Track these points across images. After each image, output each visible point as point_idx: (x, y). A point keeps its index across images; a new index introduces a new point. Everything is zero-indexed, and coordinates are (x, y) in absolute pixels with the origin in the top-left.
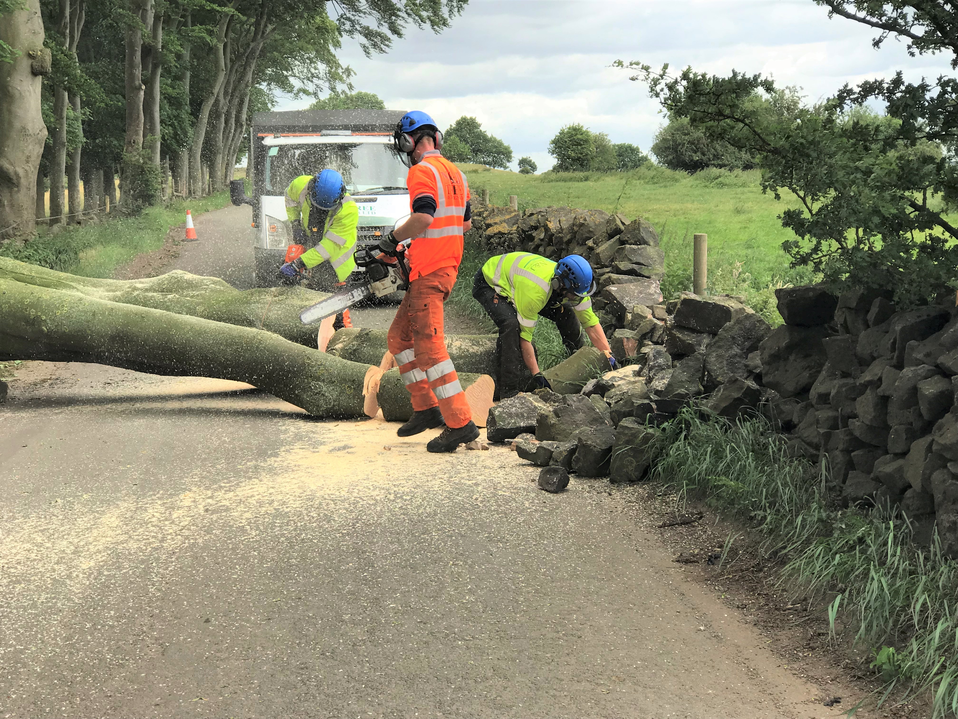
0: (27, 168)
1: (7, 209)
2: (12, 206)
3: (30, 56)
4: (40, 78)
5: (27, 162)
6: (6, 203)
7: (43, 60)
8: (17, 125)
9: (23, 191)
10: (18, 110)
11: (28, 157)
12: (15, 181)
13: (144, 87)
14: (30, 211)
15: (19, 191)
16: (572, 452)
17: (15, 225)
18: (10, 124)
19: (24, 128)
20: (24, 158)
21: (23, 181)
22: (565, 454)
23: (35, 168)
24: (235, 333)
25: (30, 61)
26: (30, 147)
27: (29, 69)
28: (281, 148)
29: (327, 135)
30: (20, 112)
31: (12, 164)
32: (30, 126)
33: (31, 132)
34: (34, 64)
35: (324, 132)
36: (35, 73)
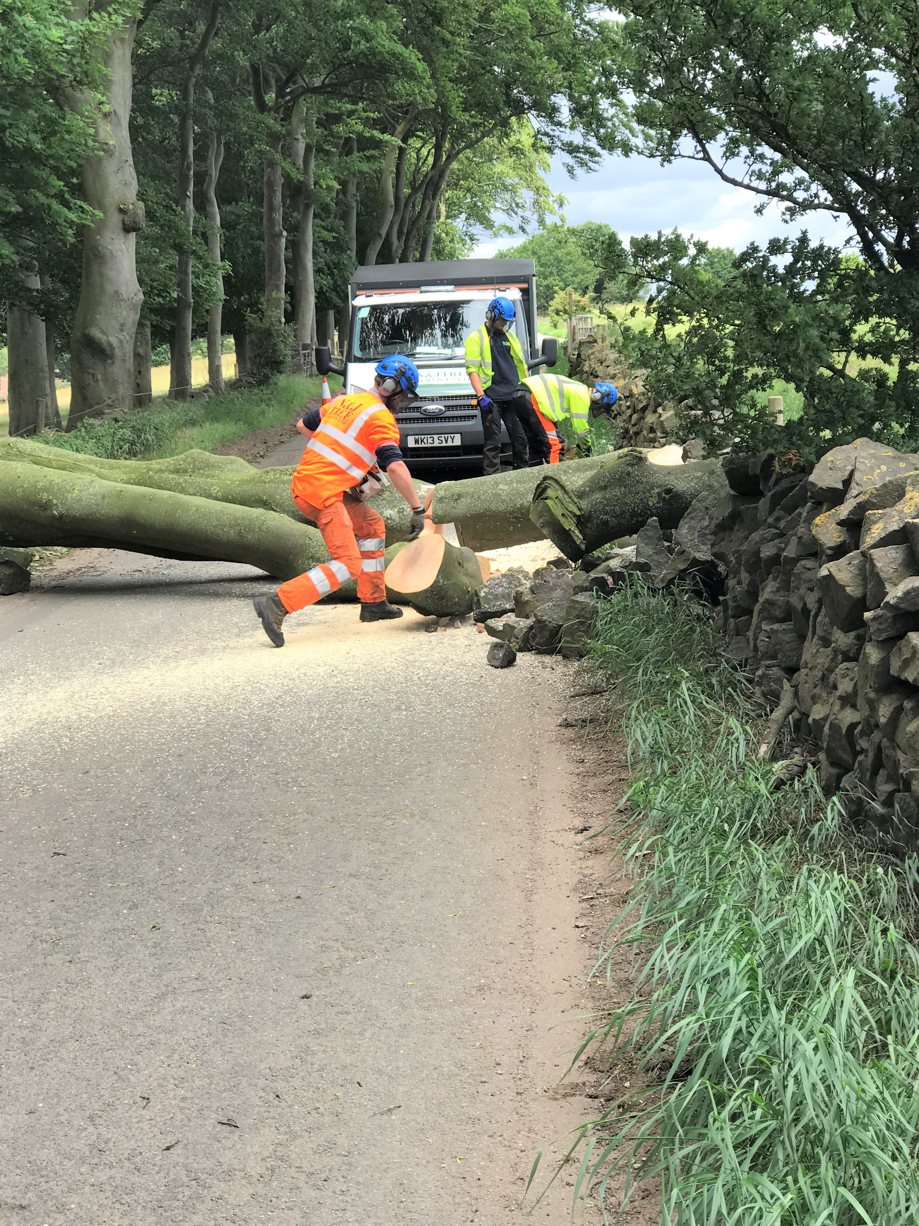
0: (121, 337)
1: (101, 384)
2: (106, 380)
3: (122, 211)
4: (133, 236)
5: (122, 330)
6: (99, 377)
7: (135, 214)
8: (110, 289)
9: (118, 363)
10: (109, 272)
11: (122, 325)
12: (108, 352)
13: (285, 233)
14: (126, 385)
15: (113, 363)
16: (531, 628)
17: (109, 402)
18: (102, 288)
19: (117, 292)
20: (118, 326)
21: (117, 352)
22: (525, 630)
23: (131, 337)
24: (239, 515)
25: (121, 217)
26: (125, 314)
27: (121, 225)
28: (374, 309)
29: (426, 292)
30: (112, 274)
31: (104, 333)
32: (123, 290)
33: (125, 297)
34: (126, 219)
35: (423, 288)
36: (127, 229)
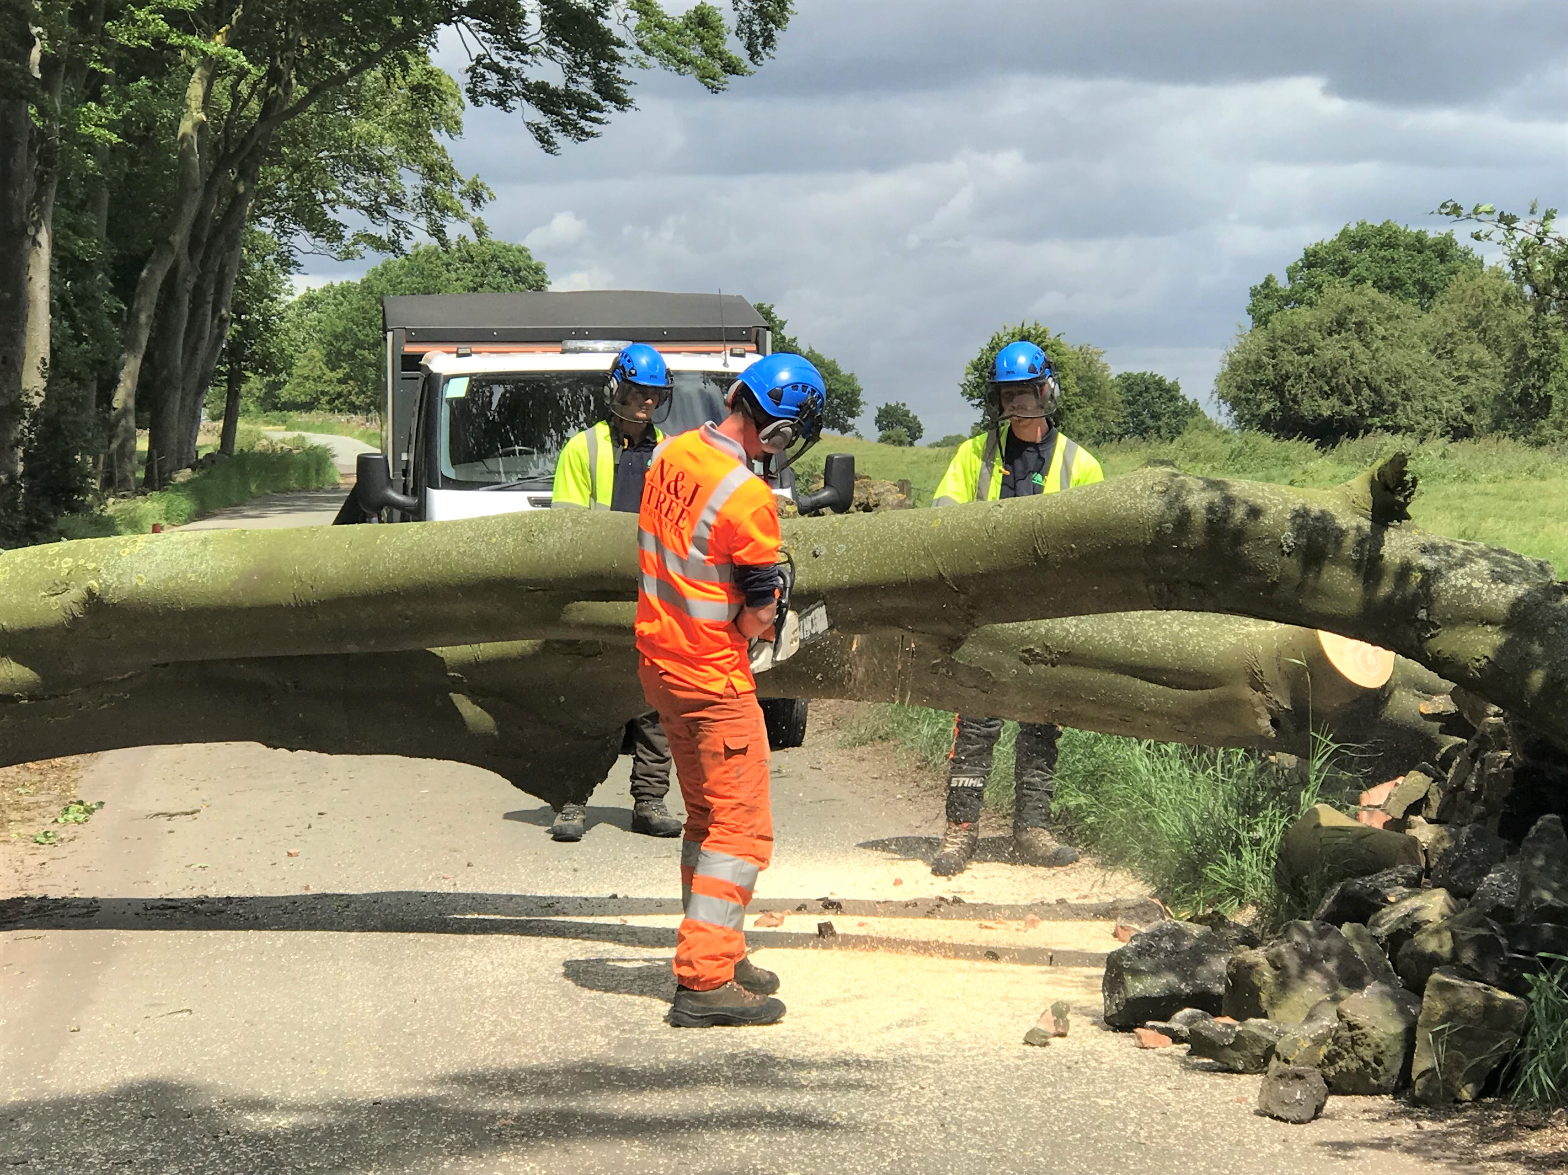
22: (1305, 1045)
28: (474, 380)
35: (570, 343)
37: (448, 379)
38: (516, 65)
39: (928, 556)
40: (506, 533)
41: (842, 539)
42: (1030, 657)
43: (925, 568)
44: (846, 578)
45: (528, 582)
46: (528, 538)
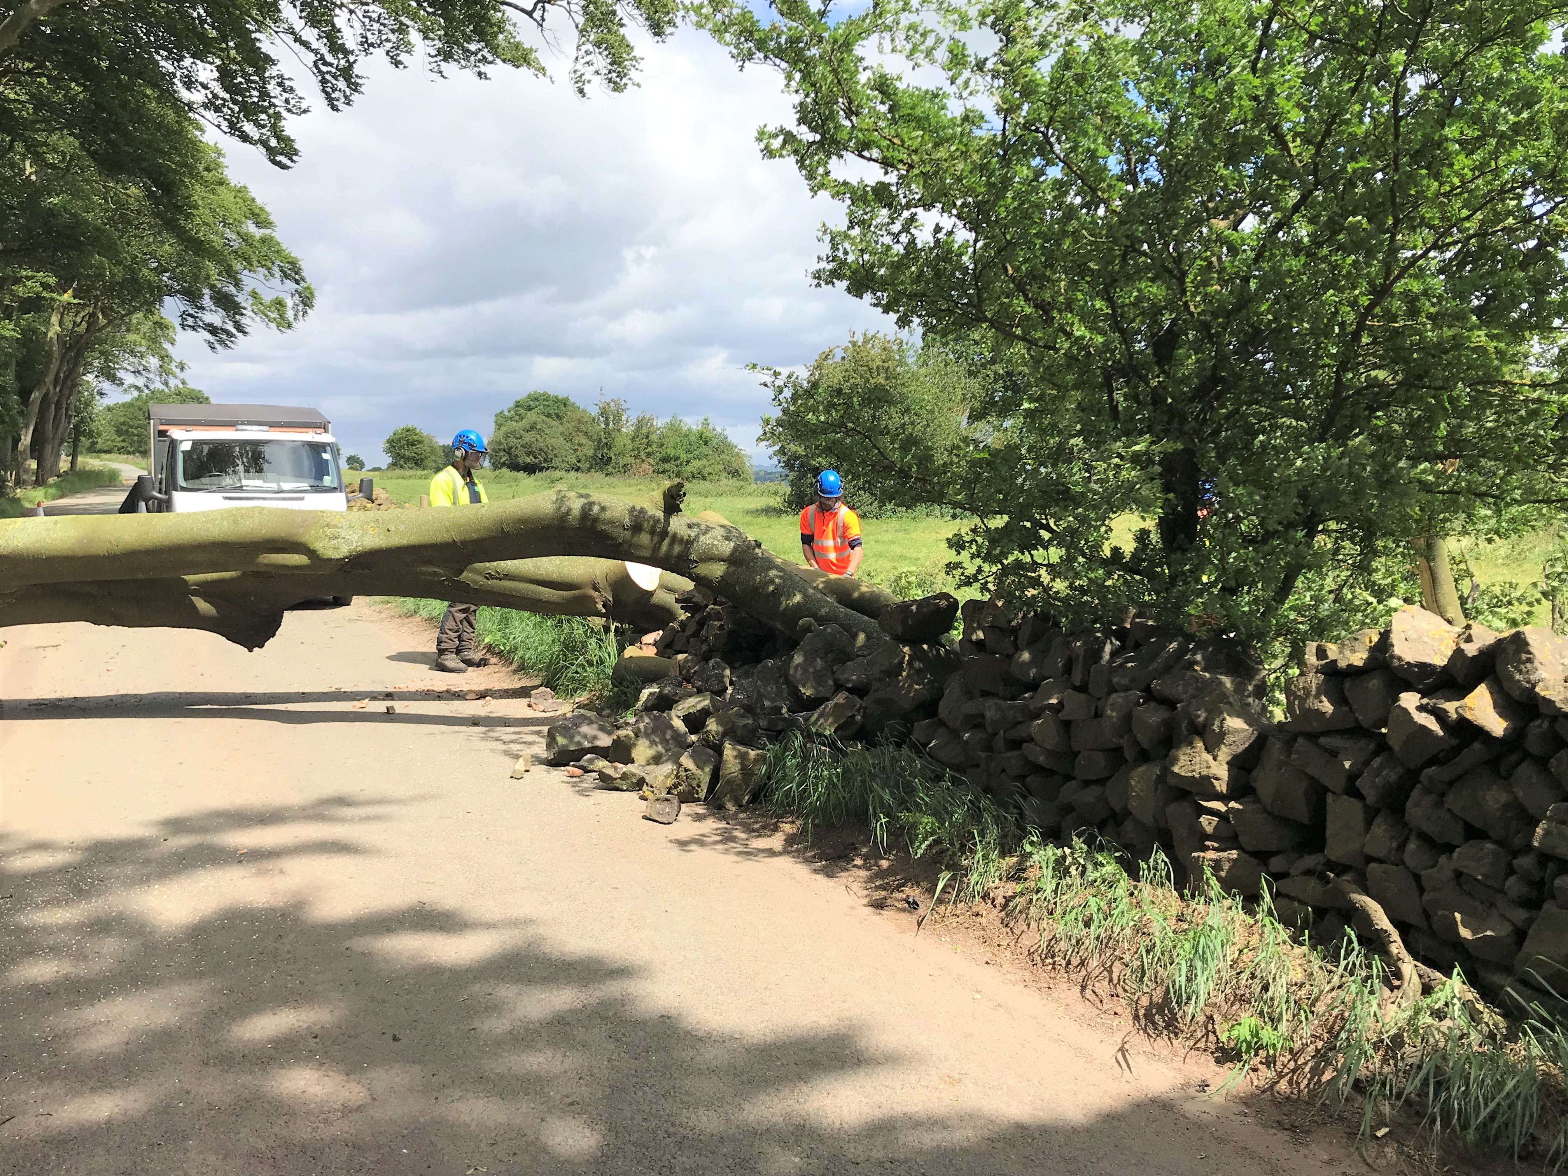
22: (661, 778)
28: (196, 443)
29: (241, 430)
35: (240, 427)
37: (181, 441)
38: (200, 315)
39: (448, 531)
40: (223, 519)
41: (403, 522)
42: (490, 577)
43: (446, 537)
44: (405, 542)
45: (236, 543)
46: (236, 522)
